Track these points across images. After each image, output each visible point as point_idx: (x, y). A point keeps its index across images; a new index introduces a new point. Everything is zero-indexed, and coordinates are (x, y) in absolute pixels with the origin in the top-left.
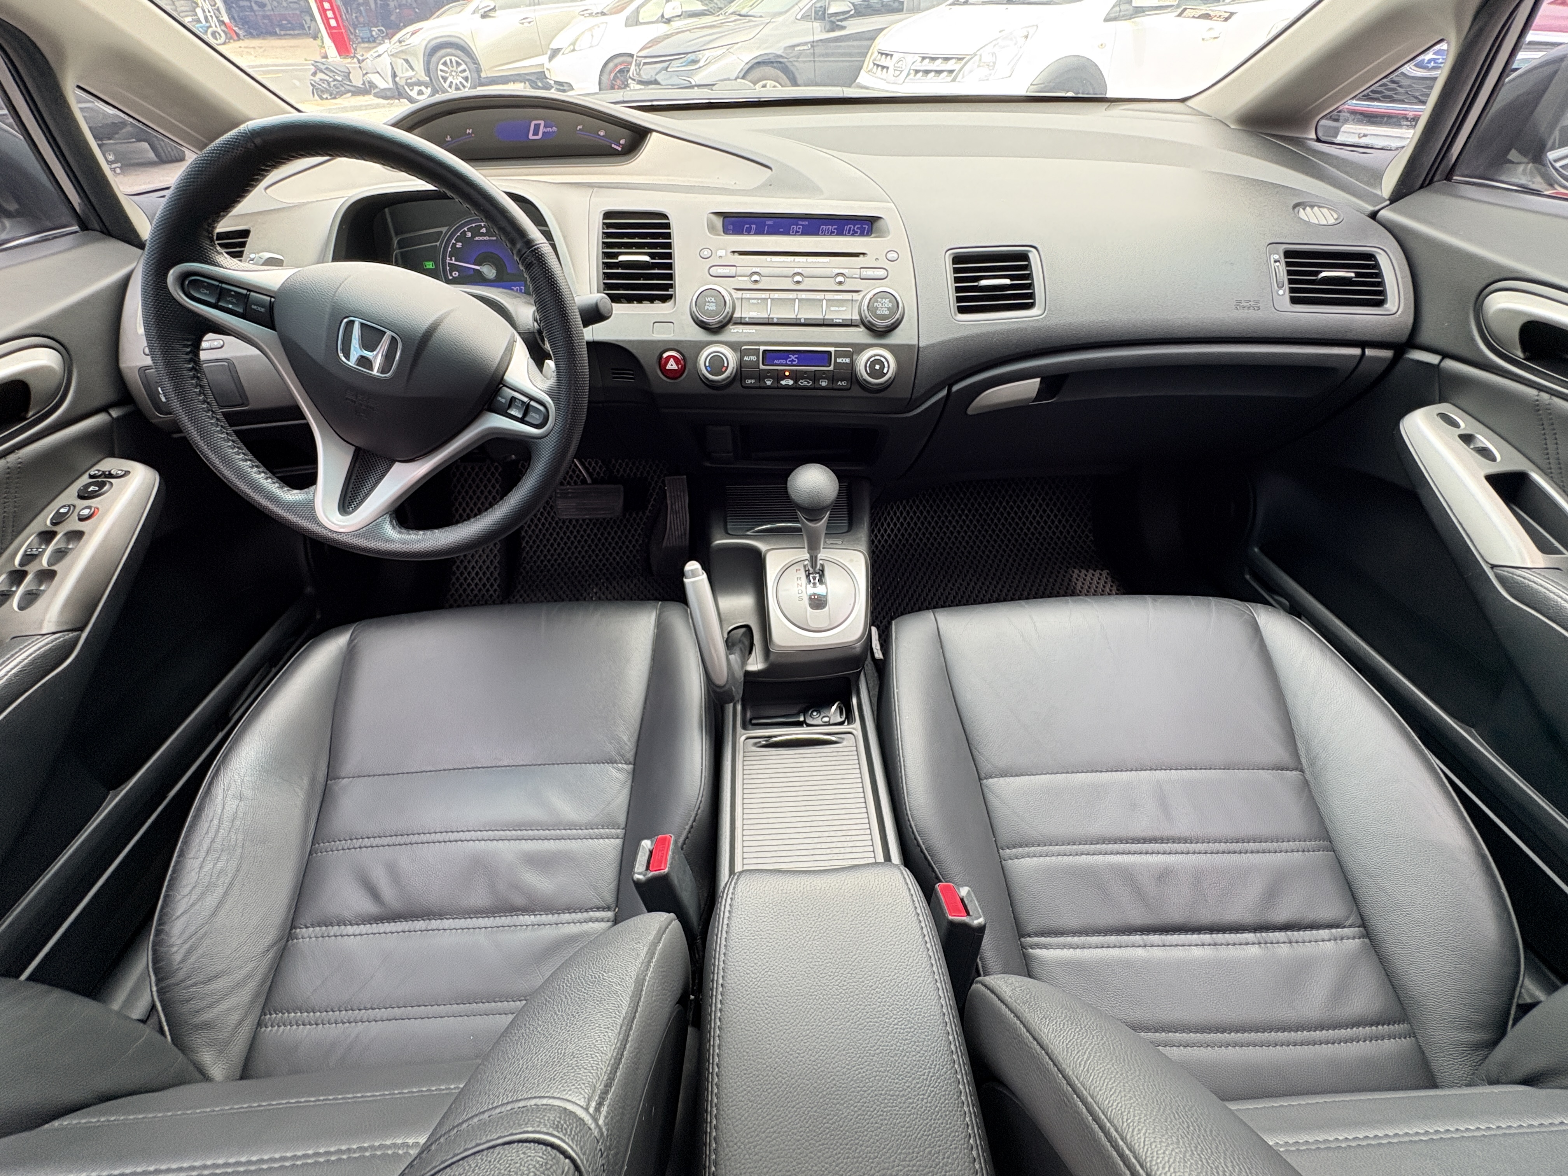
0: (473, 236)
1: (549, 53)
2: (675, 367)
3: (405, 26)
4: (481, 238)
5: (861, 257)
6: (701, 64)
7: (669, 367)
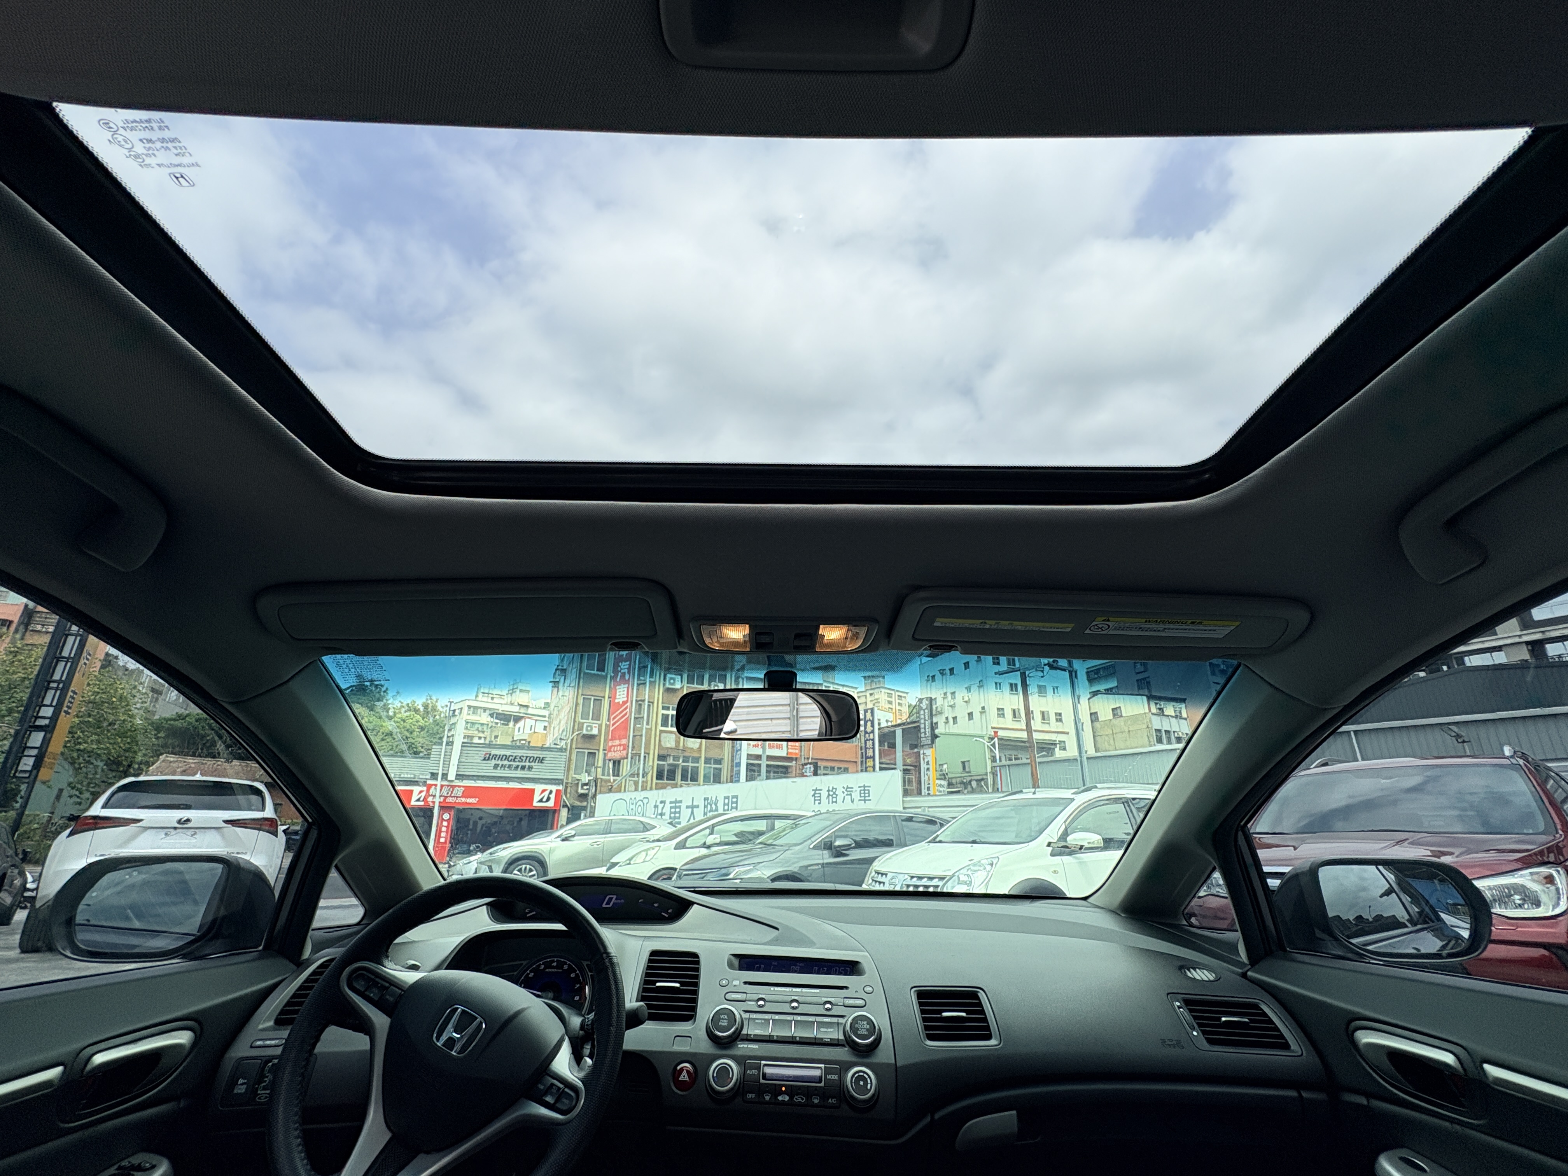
0: (545, 968)
1: (608, 865)
2: (686, 1078)
3: (497, 845)
4: (550, 970)
5: (844, 991)
6: (731, 876)
7: (681, 1078)
